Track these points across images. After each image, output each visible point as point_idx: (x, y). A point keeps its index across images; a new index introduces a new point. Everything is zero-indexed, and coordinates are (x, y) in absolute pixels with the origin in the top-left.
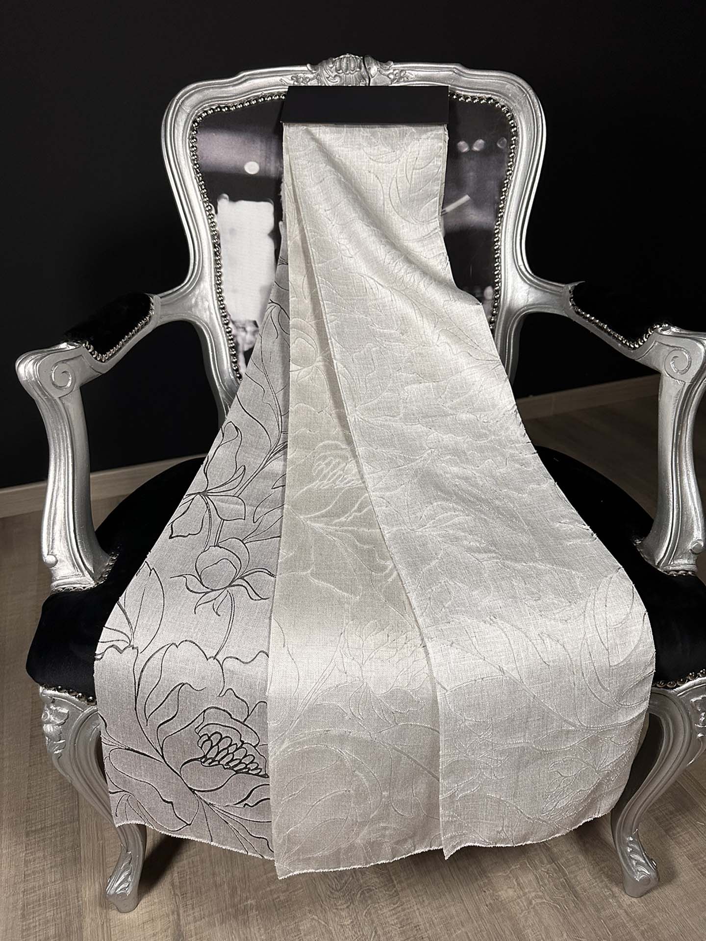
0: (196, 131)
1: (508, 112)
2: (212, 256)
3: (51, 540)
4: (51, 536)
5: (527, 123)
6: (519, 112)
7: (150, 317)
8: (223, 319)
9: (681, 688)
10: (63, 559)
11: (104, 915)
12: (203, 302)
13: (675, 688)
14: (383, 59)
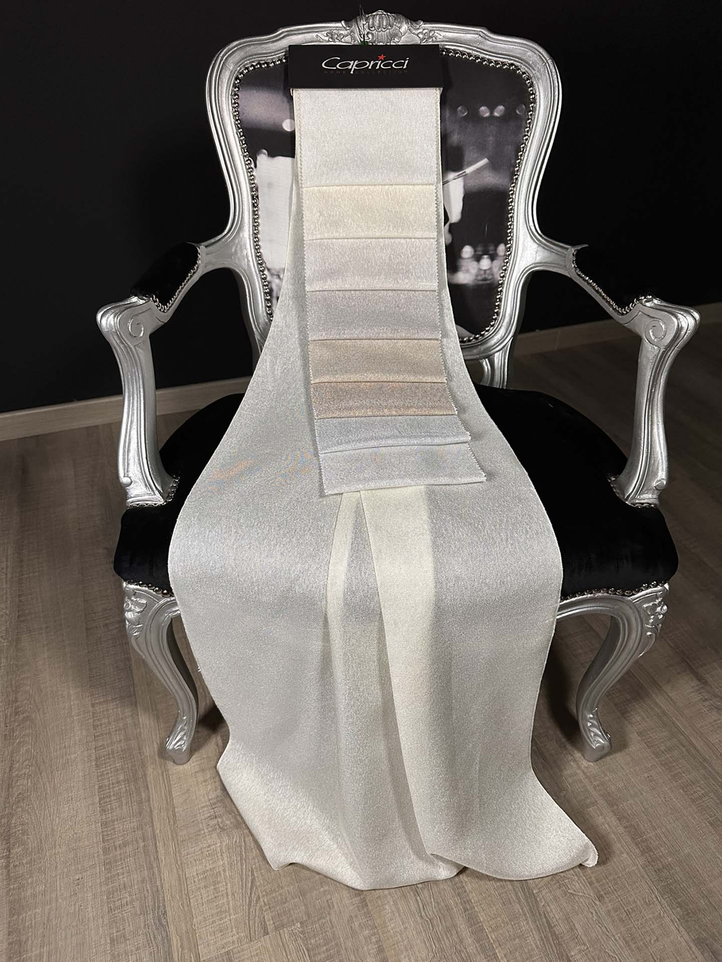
0: (238, 88)
1: (528, 79)
2: (251, 207)
3: (126, 464)
4: (126, 461)
5: (545, 91)
6: (538, 79)
7: (197, 268)
8: (259, 266)
9: (636, 596)
10: (137, 480)
11: (163, 766)
12: (242, 251)
13: (631, 596)
14: (413, 17)
